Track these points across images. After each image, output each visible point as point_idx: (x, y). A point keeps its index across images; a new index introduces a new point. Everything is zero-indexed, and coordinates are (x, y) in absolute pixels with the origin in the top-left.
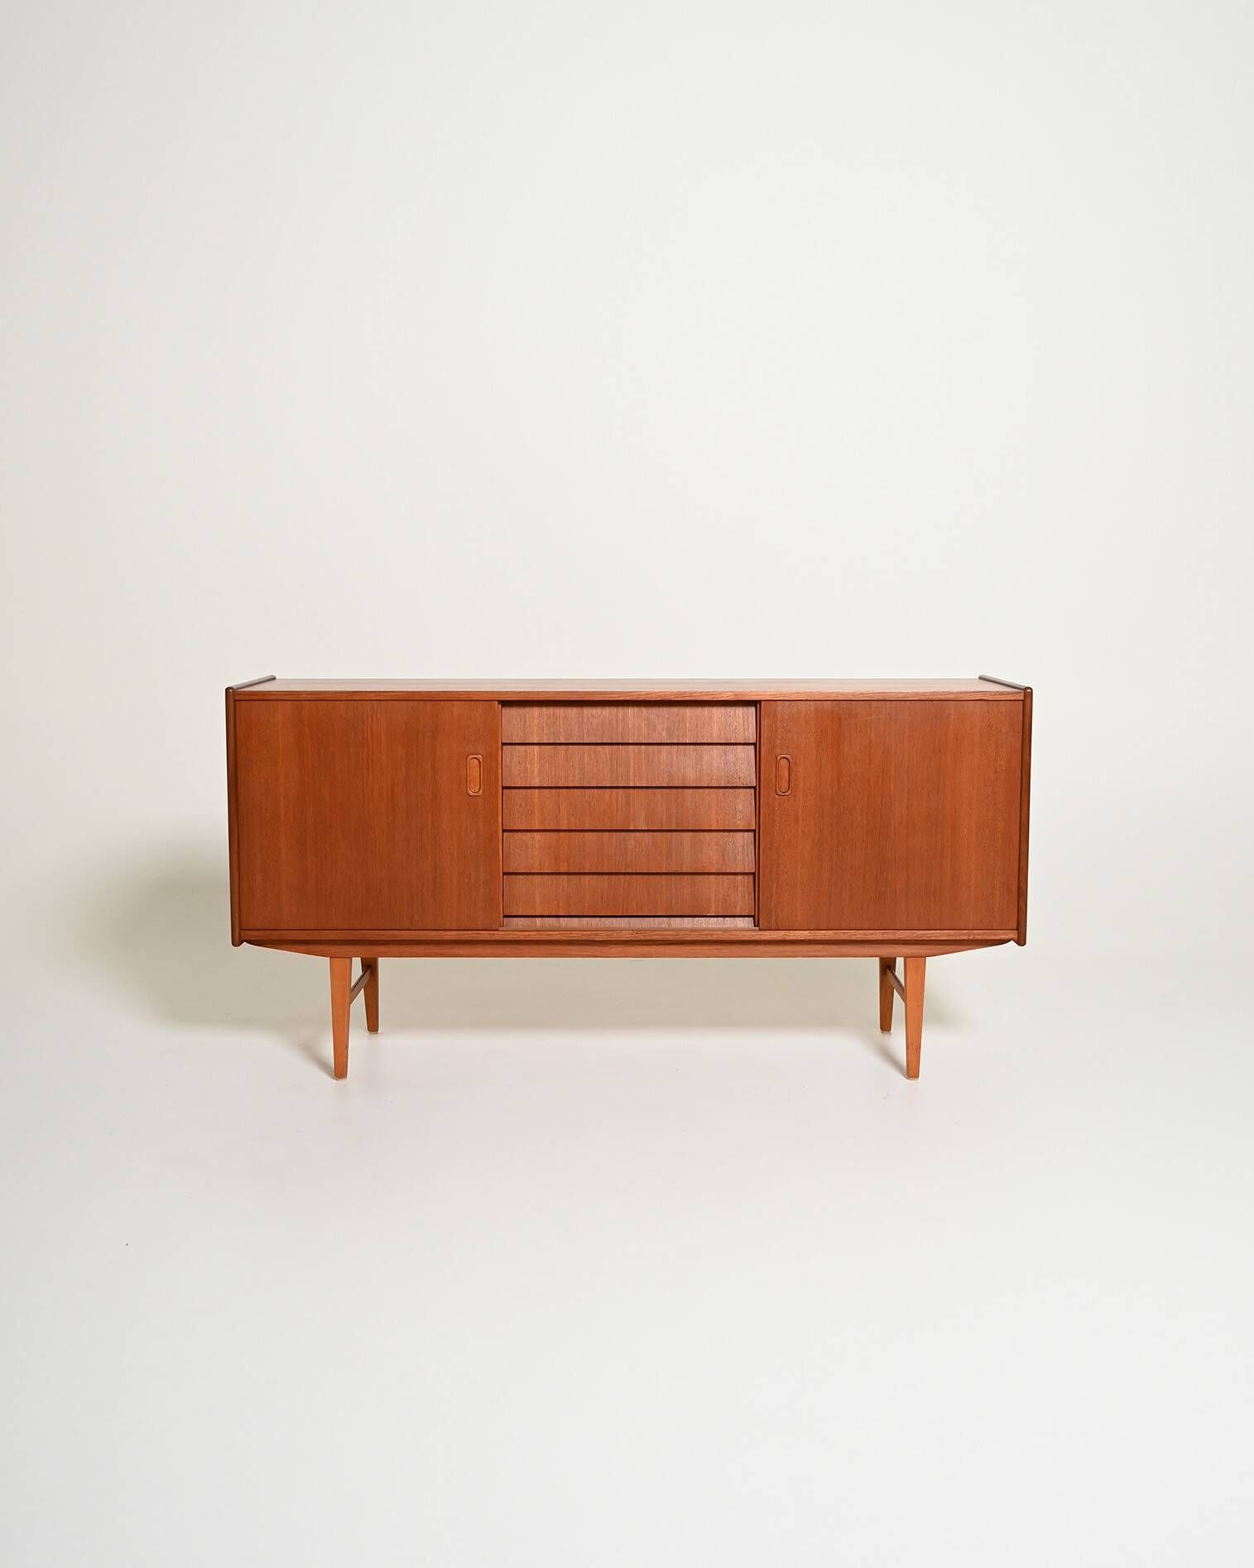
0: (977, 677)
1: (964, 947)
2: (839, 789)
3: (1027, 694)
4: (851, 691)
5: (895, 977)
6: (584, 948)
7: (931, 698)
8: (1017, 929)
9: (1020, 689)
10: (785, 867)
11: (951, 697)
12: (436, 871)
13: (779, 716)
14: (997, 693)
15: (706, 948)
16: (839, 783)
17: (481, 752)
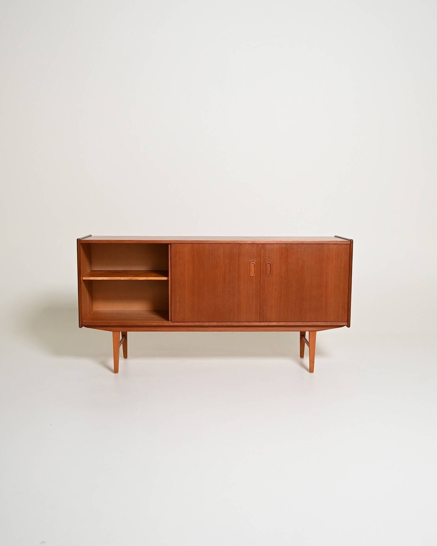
0: (334, 236)
1: (329, 328)
2: (287, 274)
3: (351, 242)
4: (292, 241)
5: (305, 338)
6: (200, 328)
7: (319, 243)
8: (347, 322)
9: (349, 240)
10: (269, 301)
11: (326, 243)
12: (239, 302)
13: (267, 249)
14: (341, 241)
15: (241, 328)
16: (287, 272)
17: (255, 261)
